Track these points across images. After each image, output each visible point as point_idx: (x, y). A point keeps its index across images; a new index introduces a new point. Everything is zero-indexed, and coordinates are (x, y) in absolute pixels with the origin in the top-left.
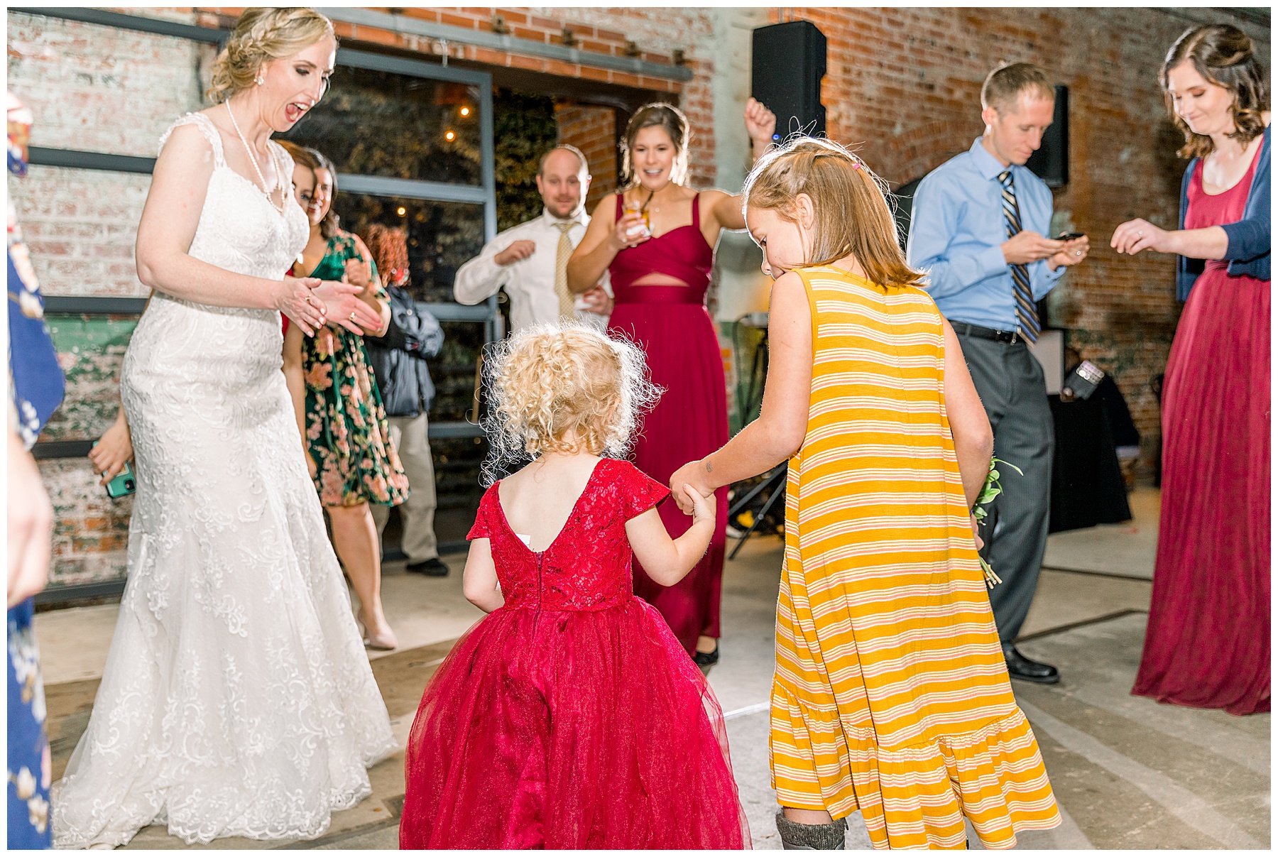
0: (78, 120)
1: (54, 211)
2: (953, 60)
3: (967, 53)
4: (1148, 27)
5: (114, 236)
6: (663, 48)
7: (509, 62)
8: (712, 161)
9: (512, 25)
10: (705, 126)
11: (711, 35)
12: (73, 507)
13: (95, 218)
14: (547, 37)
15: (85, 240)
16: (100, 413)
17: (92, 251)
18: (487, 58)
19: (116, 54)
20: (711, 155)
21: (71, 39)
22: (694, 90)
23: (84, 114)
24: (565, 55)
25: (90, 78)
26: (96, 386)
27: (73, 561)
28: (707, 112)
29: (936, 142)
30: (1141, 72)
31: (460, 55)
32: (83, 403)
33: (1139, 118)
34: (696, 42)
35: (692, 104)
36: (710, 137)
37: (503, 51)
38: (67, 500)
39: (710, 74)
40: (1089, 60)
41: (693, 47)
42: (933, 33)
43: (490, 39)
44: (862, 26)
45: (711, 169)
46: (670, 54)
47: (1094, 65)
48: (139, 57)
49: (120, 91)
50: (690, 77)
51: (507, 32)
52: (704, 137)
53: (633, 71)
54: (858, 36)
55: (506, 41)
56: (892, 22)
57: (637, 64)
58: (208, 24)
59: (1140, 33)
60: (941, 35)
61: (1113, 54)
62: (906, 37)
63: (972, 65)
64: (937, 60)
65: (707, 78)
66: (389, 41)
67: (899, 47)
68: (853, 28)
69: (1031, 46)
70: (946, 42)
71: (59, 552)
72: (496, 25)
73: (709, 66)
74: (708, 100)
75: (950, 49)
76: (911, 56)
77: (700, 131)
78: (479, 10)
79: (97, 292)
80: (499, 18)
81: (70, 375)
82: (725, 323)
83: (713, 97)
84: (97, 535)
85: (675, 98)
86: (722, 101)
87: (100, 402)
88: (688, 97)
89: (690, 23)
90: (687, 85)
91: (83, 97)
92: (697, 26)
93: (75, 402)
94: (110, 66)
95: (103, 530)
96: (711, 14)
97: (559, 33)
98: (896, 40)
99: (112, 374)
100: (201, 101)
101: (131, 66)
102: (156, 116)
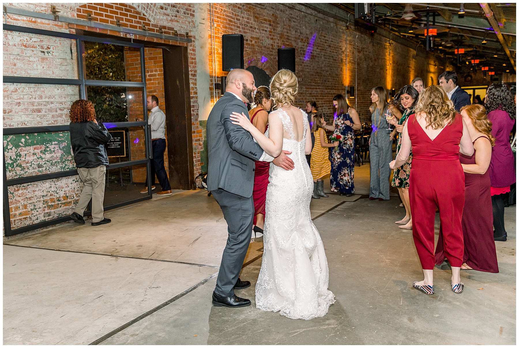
0: (42, 67)
1: (37, 98)
2: (252, 31)
3: (255, 28)
4: (297, 17)
5: (52, 105)
6: (183, 32)
8: (196, 69)
10: (194, 57)
11: (195, 27)
12: (47, 195)
13: (47, 100)
14: (156, 31)
15: (45, 107)
16: (52, 164)
17: (47, 111)
18: (141, 38)
19: (50, 45)
20: (195, 67)
21: (39, 40)
22: (191, 46)
23: (43, 65)
24: (162, 37)
25: (44, 52)
26: (51, 155)
27: (47, 213)
29: (248, 58)
30: (296, 32)
31: (133, 38)
32: (48, 161)
33: (295, 47)
34: (191, 29)
35: (191, 50)
38: (45, 194)
40: (284, 29)
41: (190, 31)
42: (247, 22)
43: (143, 33)
44: (230, 21)
45: (196, 71)
46: (185, 34)
47: (285, 30)
48: (56, 45)
49: (52, 57)
50: (190, 41)
51: (147, 30)
52: (194, 61)
53: (176, 40)
54: (229, 24)
55: (147, 33)
56: (237, 19)
57: (178, 38)
58: (73, 32)
59: (296, 19)
60: (249, 23)
61: (289, 26)
62: (241, 24)
63: (256, 32)
64: (248, 31)
65: (194, 41)
66: (117, 34)
67: (239, 27)
68: (228, 22)
69: (270, 25)
70: (250, 25)
71: (44, 210)
72: (143, 27)
73: (194, 37)
75: (251, 27)
76: (242, 30)
77: (192, 59)
78: (138, 23)
79: (49, 124)
80: (144, 25)
81: (44, 152)
82: (200, 121)
83: (195, 47)
84: (53, 204)
85: (186, 48)
86: (197, 49)
87: (51, 160)
88: (190, 48)
89: (189, 23)
90: (189, 44)
91: (43, 59)
92: (191, 24)
93: (45, 161)
94: (49, 48)
95: (54, 202)
96: (194, 19)
97: (158, 29)
98: (238, 25)
99: (54, 151)
100: (72, 59)
101: (54, 48)
102: (61, 64)
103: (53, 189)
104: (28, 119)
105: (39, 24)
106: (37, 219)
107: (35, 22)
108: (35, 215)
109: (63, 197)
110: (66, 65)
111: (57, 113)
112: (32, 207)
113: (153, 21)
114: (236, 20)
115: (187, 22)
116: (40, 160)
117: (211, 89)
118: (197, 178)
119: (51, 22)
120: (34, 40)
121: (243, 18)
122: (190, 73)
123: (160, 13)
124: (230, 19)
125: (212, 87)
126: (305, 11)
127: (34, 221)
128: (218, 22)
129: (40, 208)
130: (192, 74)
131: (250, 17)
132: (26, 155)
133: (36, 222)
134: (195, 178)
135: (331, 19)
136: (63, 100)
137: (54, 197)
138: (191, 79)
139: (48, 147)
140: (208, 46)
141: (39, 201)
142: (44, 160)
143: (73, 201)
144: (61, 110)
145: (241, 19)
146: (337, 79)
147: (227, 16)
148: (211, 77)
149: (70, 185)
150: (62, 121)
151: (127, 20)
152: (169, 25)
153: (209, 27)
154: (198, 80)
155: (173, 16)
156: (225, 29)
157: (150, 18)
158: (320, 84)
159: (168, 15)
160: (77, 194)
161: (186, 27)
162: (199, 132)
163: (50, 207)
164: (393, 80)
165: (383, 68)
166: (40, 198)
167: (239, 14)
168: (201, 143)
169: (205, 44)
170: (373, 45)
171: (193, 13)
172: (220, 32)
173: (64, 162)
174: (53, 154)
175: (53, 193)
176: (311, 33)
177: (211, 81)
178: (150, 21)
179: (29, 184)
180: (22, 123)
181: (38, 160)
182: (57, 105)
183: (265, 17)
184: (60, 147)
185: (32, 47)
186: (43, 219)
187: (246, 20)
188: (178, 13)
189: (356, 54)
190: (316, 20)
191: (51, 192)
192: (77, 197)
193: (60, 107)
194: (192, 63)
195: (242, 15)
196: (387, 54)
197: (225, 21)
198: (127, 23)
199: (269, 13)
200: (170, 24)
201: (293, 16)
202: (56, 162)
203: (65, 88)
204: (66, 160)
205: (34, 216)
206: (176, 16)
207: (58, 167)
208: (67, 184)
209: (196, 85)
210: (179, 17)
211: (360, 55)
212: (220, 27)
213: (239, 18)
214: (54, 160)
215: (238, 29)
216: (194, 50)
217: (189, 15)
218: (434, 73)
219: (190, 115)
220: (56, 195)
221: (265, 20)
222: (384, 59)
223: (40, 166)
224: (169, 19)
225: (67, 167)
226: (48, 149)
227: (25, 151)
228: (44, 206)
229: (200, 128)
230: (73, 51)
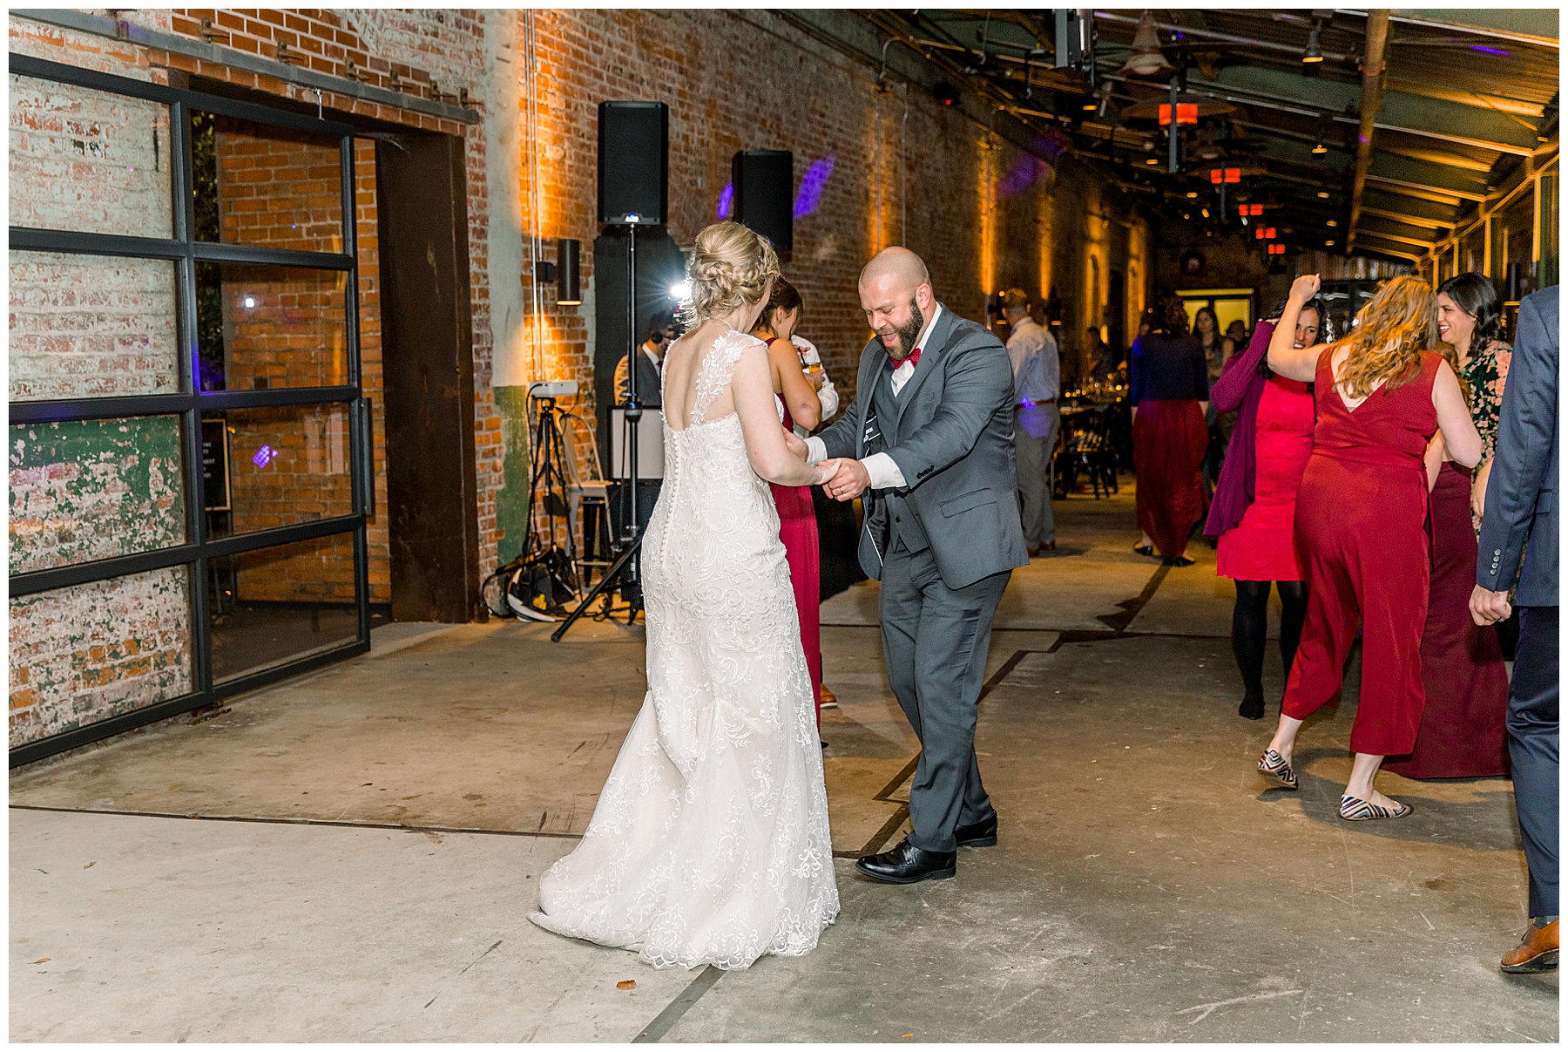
0: (75, 196)
1: (60, 303)
3: (642, 80)
4: (751, 46)
5: (100, 327)
6: (452, 88)
8: (487, 212)
10: (480, 173)
11: (483, 72)
12: (83, 636)
13: (86, 308)
14: (381, 78)
15: (82, 332)
16: (97, 529)
17: (87, 345)
18: (341, 105)
19: (100, 120)
20: (485, 205)
21: (70, 103)
22: (473, 134)
23: (79, 190)
24: (399, 103)
25: (80, 144)
26: (94, 499)
27: (83, 697)
28: (482, 156)
30: (748, 95)
32: (86, 520)
34: (475, 79)
35: (472, 149)
36: (483, 184)
38: (77, 630)
39: (484, 115)
40: (716, 85)
41: (472, 84)
42: (621, 60)
44: (577, 54)
45: (484, 220)
46: (458, 94)
47: (720, 90)
49: (103, 161)
50: (471, 119)
52: (480, 184)
54: (574, 66)
57: (438, 106)
58: (159, 78)
59: (747, 53)
60: (625, 62)
61: (730, 75)
65: (482, 119)
67: (598, 76)
68: (571, 57)
69: (681, 71)
70: (630, 69)
71: (74, 689)
72: (348, 68)
73: (483, 106)
74: (483, 143)
75: (632, 77)
77: (477, 178)
78: (336, 52)
79: (92, 391)
80: (351, 60)
81: (77, 487)
82: (497, 388)
83: (485, 139)
84: (99, 666)
85: (460, 141)
86: (491, 144)
87: (95, 516)
88: (470, 141)
89: (470, 58)
90: (469, 128)
91: (81, 168)
92: (475, 60)
93: (80, 517)
94: (96, 132)
95: (102, 660)
96: (483, 46)
97: (387, 75)
98: (598, 69)
99: (104, 484)
100: (157, 169)
101: (110, 132)
102: (128, 189)
103: (99, 616)
104: (34, 373)
105: (71, 51)
106: (56, 720)
107: (60, 42)
108: (48, 704)
109: (127, 642)
110: (142, 191)
111: (114, 355)
112: (42, 679)
113: (374, 46)
114: (591, 53)
115: (464, 55)
116: (65, 514)
117: (525, 280)
118: (487, 581)
119: (103, 41)
120: (57, 101)
121: (610, 44)
122: (471, 225)
123: (392, 21)
124: (575, 46)
125: (529, 273)
126: (771, 29)
127: (45, 725)
128: (544, 56)
129: (63, 680)
130: (475, 230)
131: (628, 43)
132: (27, 495)
133: (52, 729)
134: (482, 583)
135: (839, 58)
136: (132, 309)
137: (101, 643)
138: (473, 245)
139: (87, 471)
140: (519, 136)
141: (62, 657)
142: (75, 515)
143: (154, 655)
144: (124, 343)
145: (605, 48)
146: (855, 256)
147: (569, 37)
148: (526, 239)
149: (146, 602)
150: (128, 380)
151: (307, 43)
152: (415, 61)
153: (522, 73)
154: (490, 251)
155: (426, 34)
156: (563, 81)
157: (367, 39)
158: (810, 273)
159: (415, 30)
160: (166, 633)
161: (460, 71)
162: (494, 426)
163: (91, 676)
164: (996, 265)
165: (971, 222)
166: (65, 644)
167: (601, 33)
168: (500, 462)
169: (509, 128)
170: (946, 147)
171: (480, 25)
172: (550, 90)
173: (129, 523)
174: (101, 495)
175: (99, 629)
176: (788, 102)
177: (526, 252)
178: (365, 47)
179: (35, 596)
180: (19, 387)
181: (60, 514)
182: (116, 325)
183: (668, 46)
184: (119, 472)
185: (51, 127)
186: (72, 717)
187: (618, 52)
188: (439, 24)
189: (903, 172)
190: (801, 59)
191: (92, 624)
192: (165, 643)
193: (121, 332)
194: (476, 193)
195: (609, 35)
196: (983, 176)
197: (564, 55)
198: (306, 52)
199: (679, 30)
200: (418, 59)
201: (739, 43)
202: (108, 522)
203: (137, 270)
204: (135, 516)
205: (47, 708)
206: (435, 34)
207: (115, 539)
208: (137, 599)
209: (485, 267)
210: (445, 37)
211: (914, 178)
212: (550, 73)
213: (599, 44)
214: (103, 514)
215: (598, 82)
216: (480, 149)
217: (470, 32)
218: (1100, 242)
219: (470, 368)
220: (107, 634)
221: (668, 54)
222: (975, 192)
223: (64, 537)
224: (418, 42)
225: (138, 540)
226: (89, 478)
227: (25, 481)
228: (74, 673)
229: (497, 413)
230: (160, 143)
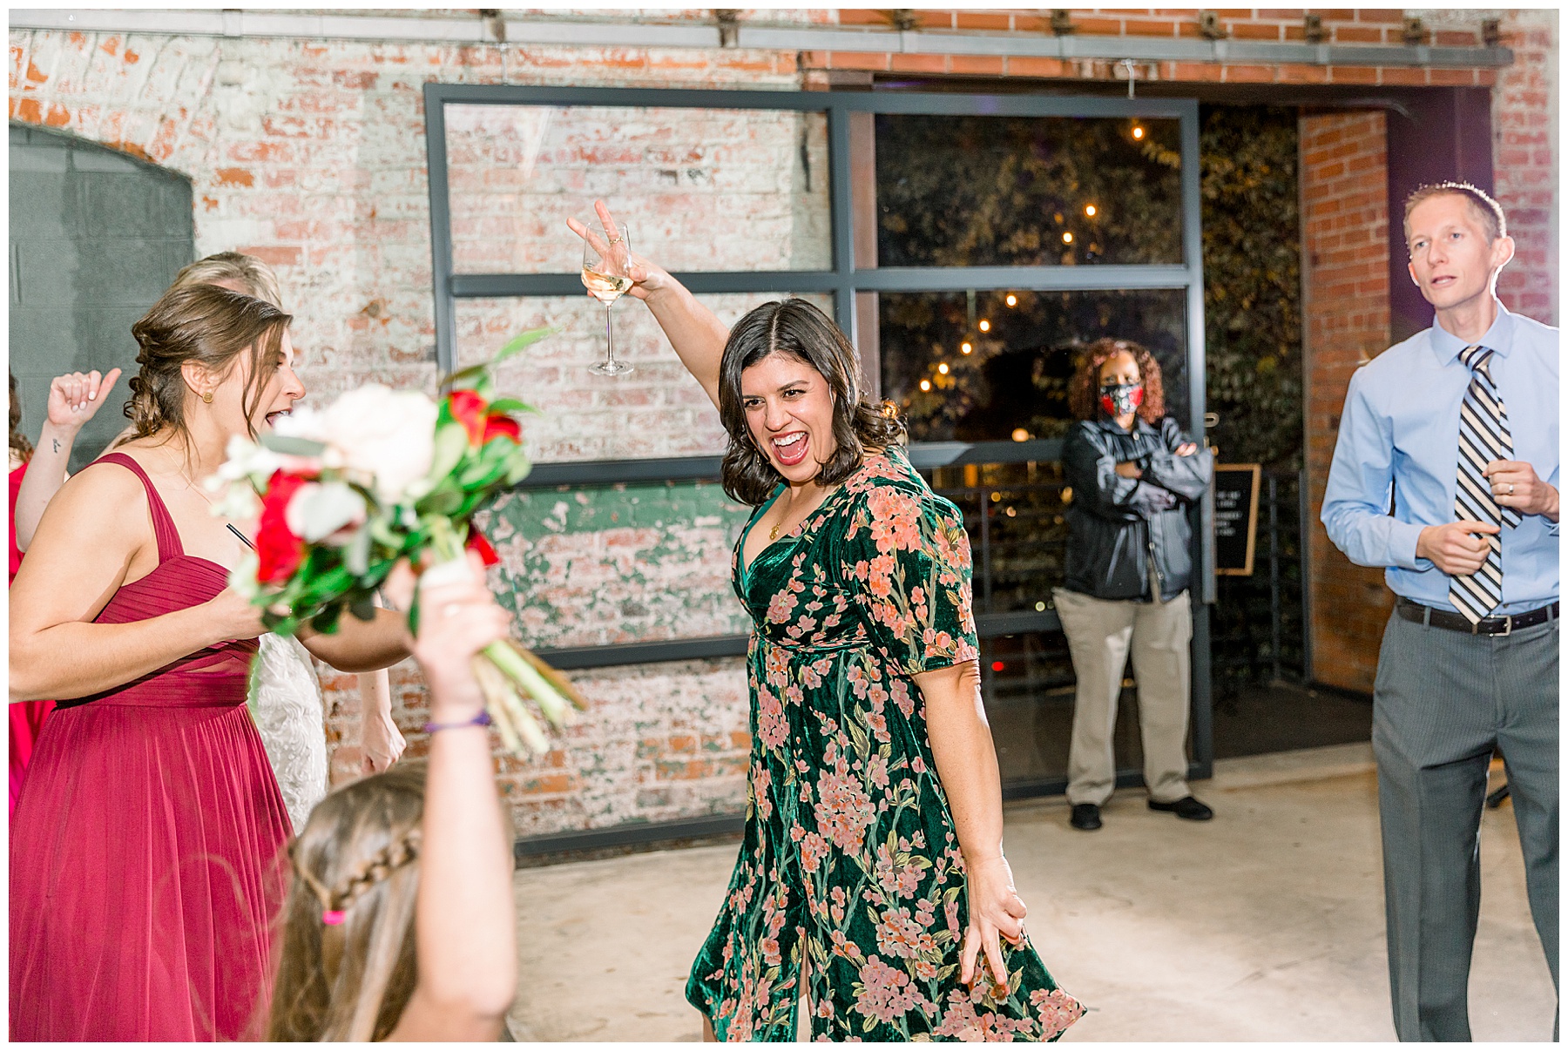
0: (661, 232)
1: (634, 350)
6: (1463, 21)
7: (1224, 77)
8: (1544, 185)
9: (1229, 24)
10: (1535, 132)
12: (656, 723)
14: (1282, 31)
15: (670, 383)
16: (686, 603)
17: (677, 397)
18: (1192, 76)
19: (705, 142)
20: (1544, 175)
21: (653, 129)
22: (1516, 79)
23: (668, 223)
24: (1310, 58)
25: (673, 174)
26: (683, 570)
27: (656, 791)
28: (1537, 108)
31: (1153, 76)
32: (669, 591)
35: (1512, 99)
36: (1542, 146)
37: (1216, 63)
38: (649, 715)
39: (1543, 49)
41: (1514, 13)
43: (1196, 49)
46: (1477, 30)
48: (733, 140)
49: (710, 188)
50: (1511, 58)
51: (1223, 36)
52: (1531, 148)
53: (1416, 65)
55: (1221, 49)
57: (1422, 53)
58: (816, 84)
65: (1537, 57)
66: (1054, 71)
71: (641, 780)
72: (1205, 25)
73: (1543, 38)
74: (1539, 90)
77: (1524, 139)
79: (683, 448)
81: (652, 557)
83: (1550, 82)
84: (684, 758)
85: (1481, 97)
87: (686, 589)
88: (1505, 91)
90: (1504, 73)
91: (667, 200)
93: (658, 590)
94: (698, 157)
95: (691, 751)
97: (1299, 24)
99: (701, 553)
100: (808, 188)
101: (723, 154)
102: (753, 215)
103: (685, 700)
104: (588, 431)
105: (655, 71)
106: (609, 810)
107: (637, 62)
108: (597, 793)
109: (733, 735)
110: (776, 218)
112: (589, 764)
116: (632, 586)
119: (708, 54)
120: (628, 130)
127: (592, 816)
129: (622, 769)
132: (569, 565)
133: (603, 821)
137: (689, 732)
139: (669, 537)
141: (620, 743)
142: (649, 586)
163: (663, 769)
166: (625, 731)
174: (696, 565)
175: (685, 716)
179: (580, 673)
180: (562, 446)
181: (623, 585)
185: (622, 159)
186: (635, 812)
191: (677, 711)
198: (1113, 17)
202: (706, 598)
205: (594, 798)
214: (698, 587)
220: (699, 723)
223: (629, 609)
226: (673, 546)
227: (566, 548)
228: (641, 762)
230: (812, 159)
